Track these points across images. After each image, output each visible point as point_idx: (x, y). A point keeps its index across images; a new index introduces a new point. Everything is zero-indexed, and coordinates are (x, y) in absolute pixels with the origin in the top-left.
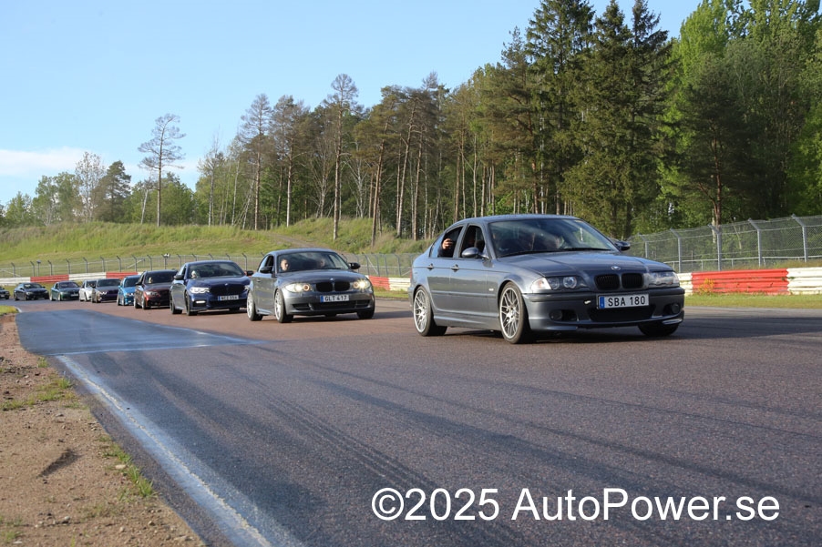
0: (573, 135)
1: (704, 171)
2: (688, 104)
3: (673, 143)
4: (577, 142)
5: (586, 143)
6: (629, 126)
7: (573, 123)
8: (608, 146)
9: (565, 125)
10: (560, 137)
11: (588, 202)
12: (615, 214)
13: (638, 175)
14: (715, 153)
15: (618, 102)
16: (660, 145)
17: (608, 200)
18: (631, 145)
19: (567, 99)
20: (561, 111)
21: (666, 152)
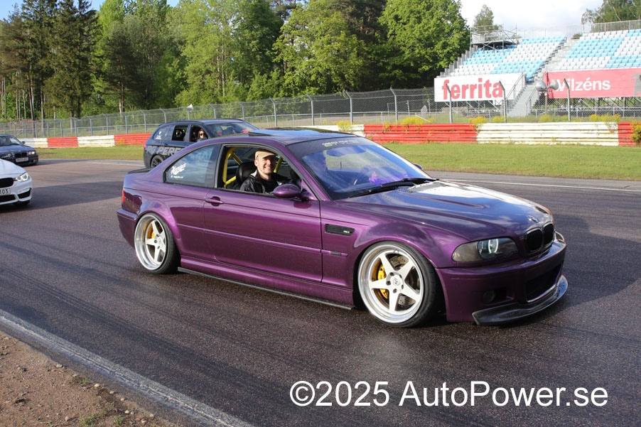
0: (48, 62)
1: (115, 80)
2: (106, 46)
3: (101, 66)
4: (51, 65)
5: (56, 66)
6: (78, 57)
7: (49, 55)
8: (67, 68)
9: (45, 56)
10: (42, 62)
11: (58, 96)
12: (72, 103)
13: (83, 82)
14: (121, 71)
15: (71, 45)
16: (94, 67)
17: (68, 95)
18: (79, 68)
19: (45, 42)
20: (41, 48)
21: (97, 71)
